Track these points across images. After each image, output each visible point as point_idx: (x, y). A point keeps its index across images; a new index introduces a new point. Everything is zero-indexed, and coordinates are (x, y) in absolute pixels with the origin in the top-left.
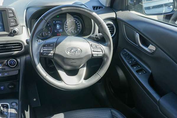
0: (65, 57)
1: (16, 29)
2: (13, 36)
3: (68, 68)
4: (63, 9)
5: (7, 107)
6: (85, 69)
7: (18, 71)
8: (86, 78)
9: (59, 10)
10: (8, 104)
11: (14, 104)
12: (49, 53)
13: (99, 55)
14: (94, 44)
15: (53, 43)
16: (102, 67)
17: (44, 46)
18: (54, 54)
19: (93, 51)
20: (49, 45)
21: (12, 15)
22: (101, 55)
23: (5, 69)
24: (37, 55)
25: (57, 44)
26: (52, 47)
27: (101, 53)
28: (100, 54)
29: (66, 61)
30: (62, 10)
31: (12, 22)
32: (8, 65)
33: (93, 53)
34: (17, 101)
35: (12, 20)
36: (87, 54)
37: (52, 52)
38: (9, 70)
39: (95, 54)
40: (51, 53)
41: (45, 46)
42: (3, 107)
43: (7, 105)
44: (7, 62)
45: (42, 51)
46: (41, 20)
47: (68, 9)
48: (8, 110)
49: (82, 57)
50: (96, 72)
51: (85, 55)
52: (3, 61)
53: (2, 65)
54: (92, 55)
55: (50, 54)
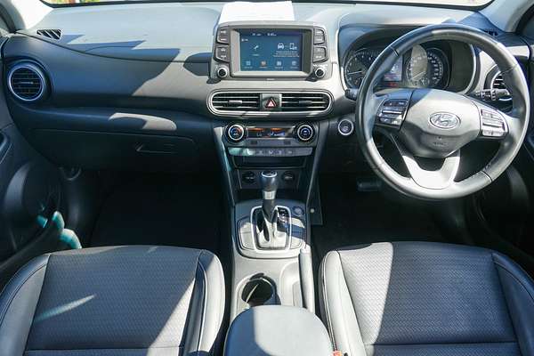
0: (424, 129)
1: (323, 67)
2: (315, 81)
3: (424, 153)
4: (434, 32)
5: (286, 214)
6: (458, 159)
7: (311, 149)
8: (458, 179)
9: (428, 34)
10: (288, 209)
11: (298, 211)
12: (395, 119)
13: (494, 135)
14: (488, 110)
15: (404, 100)
16: (496, 160)
17: (386, 104)
18: (403, 122)
19: (484, 124)
20: (395, 103)
21: (321, 40)
22: (499, 135)
23: (289, 142)
24: (371, 120)
25: (412, 102)
26: (401, 109)
27: (501, 130)
28: (498, 132)
29: (424, 138)
30: (432, 35)
31: (319, 54)
32: (295, 136)
33: (484, 128)
34: (303, 206)
35: (319, 50)
36: (470, 129)
37: (400, 117)
38: (297, 145)
39: (487, 131)
40: (398, 121)
41: (388, 106)
42: (281, 213)
43: (287, 211)
44: (296, 129)
45: (380, 115)
46: (389, 52)
47: (445, 34)
48: (288, 220)
49: (459, 134)
50: (481, 169)
51: (466, 131)
52: (287, 127)
53: (286, 134)
54: (481, 131)
55: (395, 122)
